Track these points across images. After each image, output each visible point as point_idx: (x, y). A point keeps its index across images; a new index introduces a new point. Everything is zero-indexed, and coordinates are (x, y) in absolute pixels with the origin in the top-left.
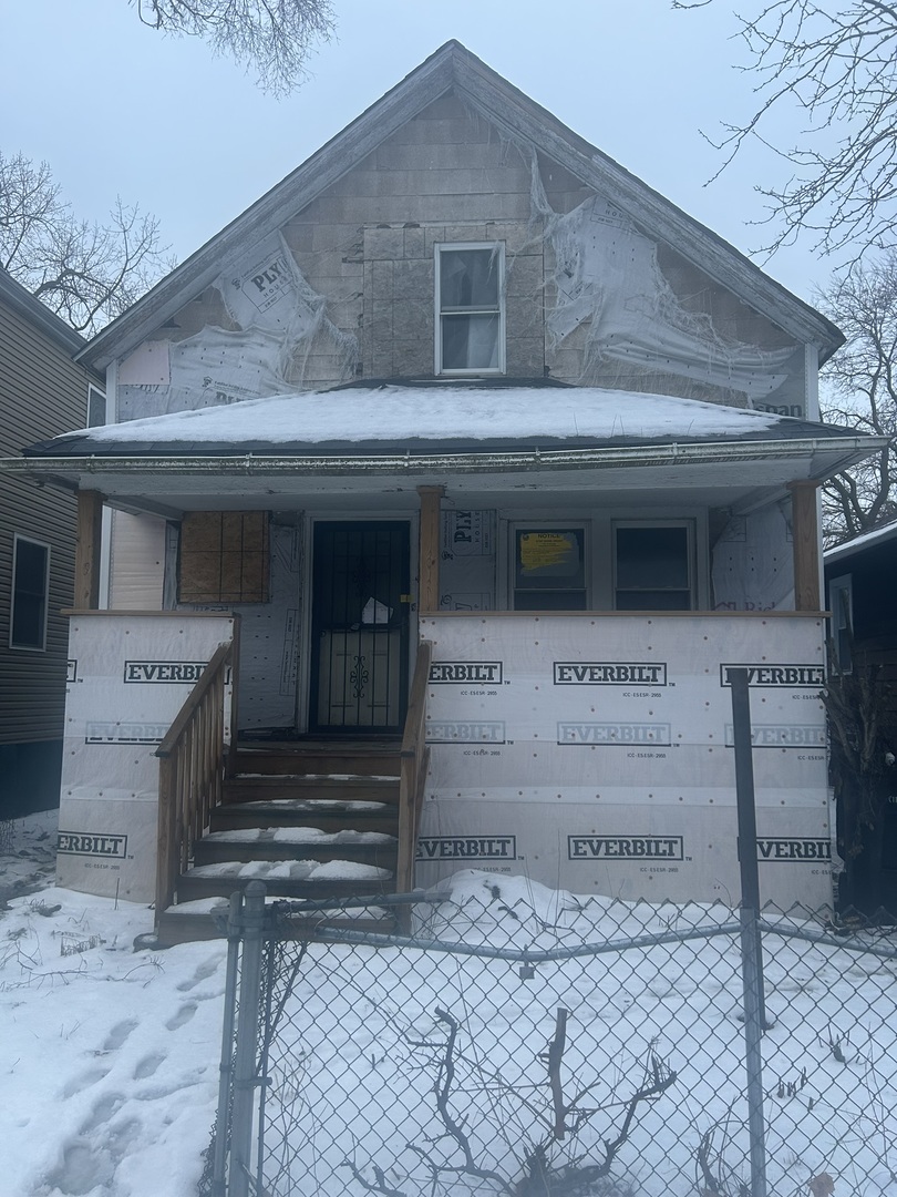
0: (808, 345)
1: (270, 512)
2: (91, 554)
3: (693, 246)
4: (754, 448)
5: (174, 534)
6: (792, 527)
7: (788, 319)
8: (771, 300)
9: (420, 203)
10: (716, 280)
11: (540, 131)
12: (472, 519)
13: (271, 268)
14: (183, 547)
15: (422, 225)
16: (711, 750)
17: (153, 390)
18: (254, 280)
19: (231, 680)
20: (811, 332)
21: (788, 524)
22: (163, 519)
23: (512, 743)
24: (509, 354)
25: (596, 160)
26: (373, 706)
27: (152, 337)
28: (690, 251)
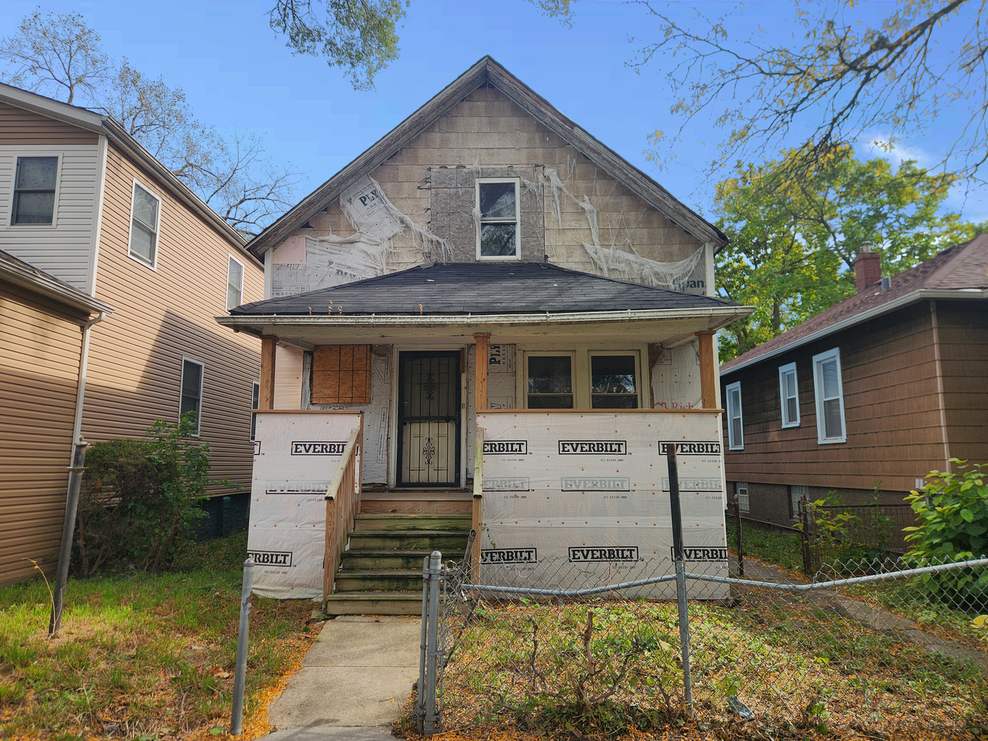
0: (707, 244)
1: (371, 345)
2: (270, 374)
5: (309, 360)
6: (699, 355)
7: (694, 228)
8: (684, 217)
9: (466, 153)
10: (650, 203)
12: (501, 350)
14: (315, 369)
15: (468, 167)
16: (654, 494)
17: (295, 267)
19: (359, 453)
20: (709, 237)
21: (697, 354)
22: (302, 349)
23: (534, 490)
24: (522, 249)
26: (438, 470)
27: (294, 233)
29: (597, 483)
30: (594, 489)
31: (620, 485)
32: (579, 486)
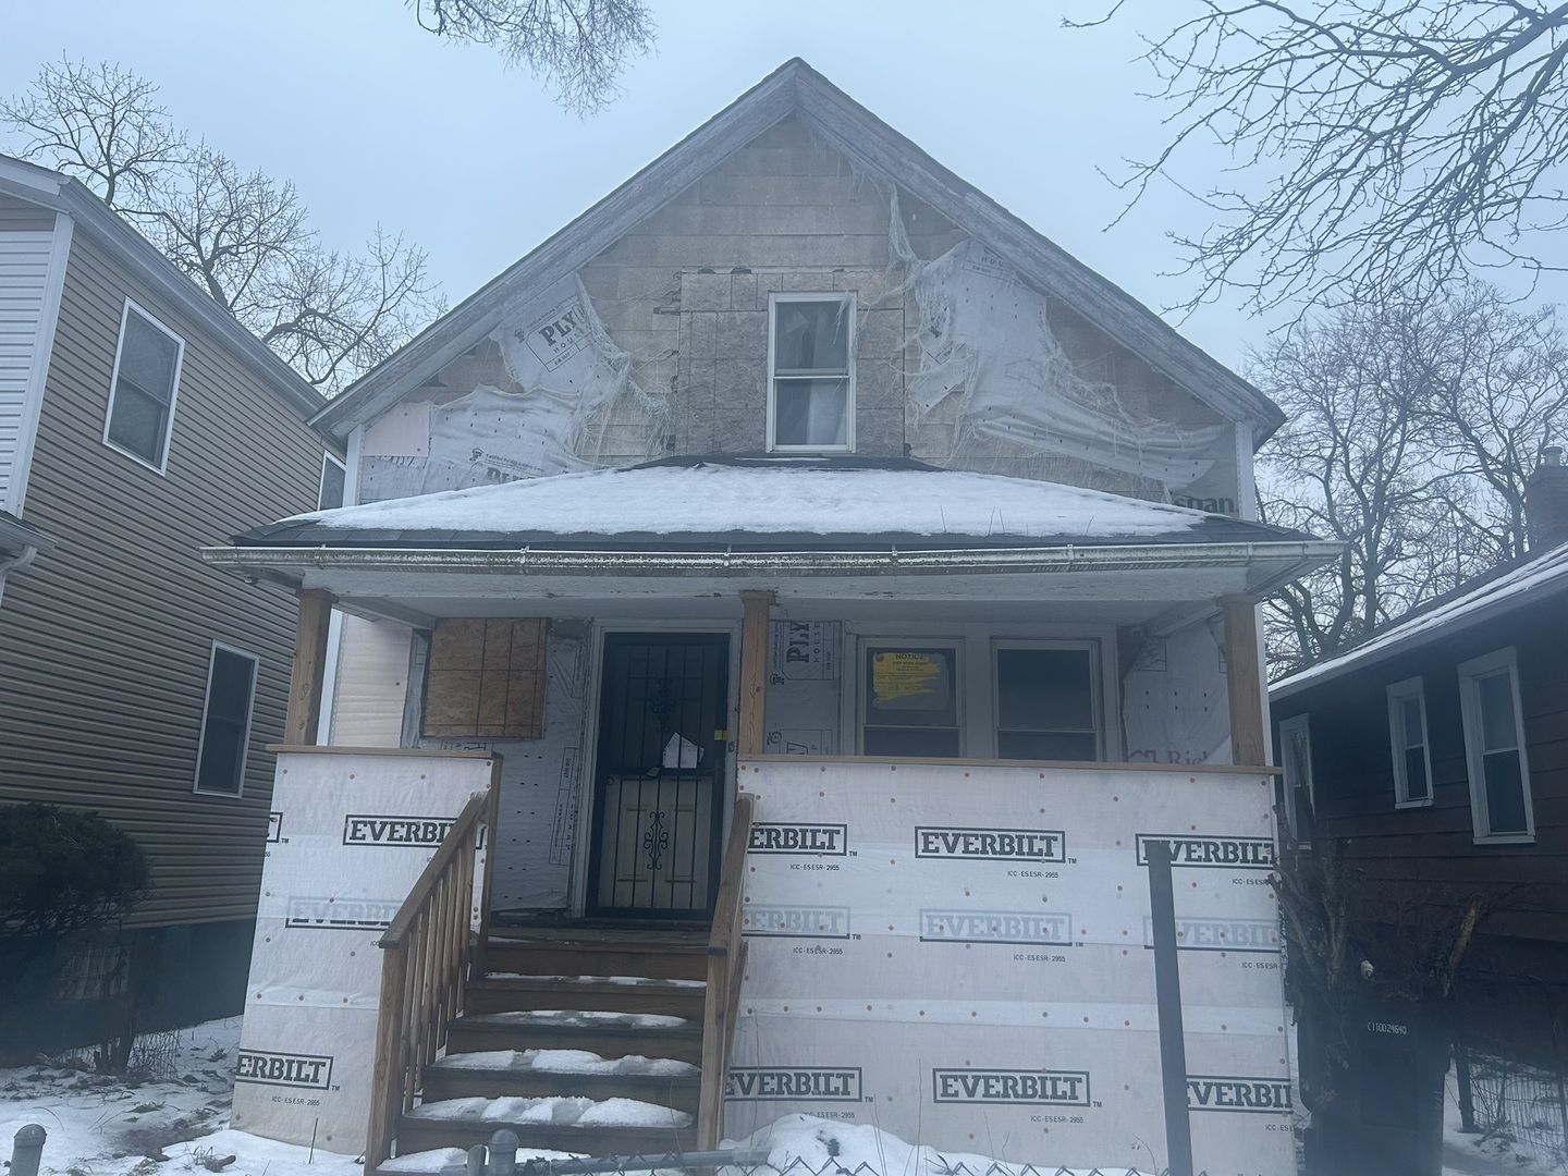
0: (1239, 424)
1: (549, 620)
2: (311, 671)
3: (1091, 300)
4: (1172, 554)
5: (422, 646)
6: (1226, 653)
7: (1213, 392)
8: (1191, 368)
9: (752, 244)
10: (1120, 342)
11: (901, 164)
12: (810, 633)
13: (564, 318)
14: (433, 664)
15: (754, 271)
16: (1125, 952)
17: (406, 463)
18: (543, 332)
19: (485, 843)
20: (1243, 409)
21: (1221, 648)
22: (409, 628)
23: (859, 937)
24: (860, 429)
25: (969, 198)
26: (673, 882)
27: (411, 398)
28: (1087, 307)
29: (1000, 924)
30: (990, 939)
31: (1050, 929)
32: (960, 929)
